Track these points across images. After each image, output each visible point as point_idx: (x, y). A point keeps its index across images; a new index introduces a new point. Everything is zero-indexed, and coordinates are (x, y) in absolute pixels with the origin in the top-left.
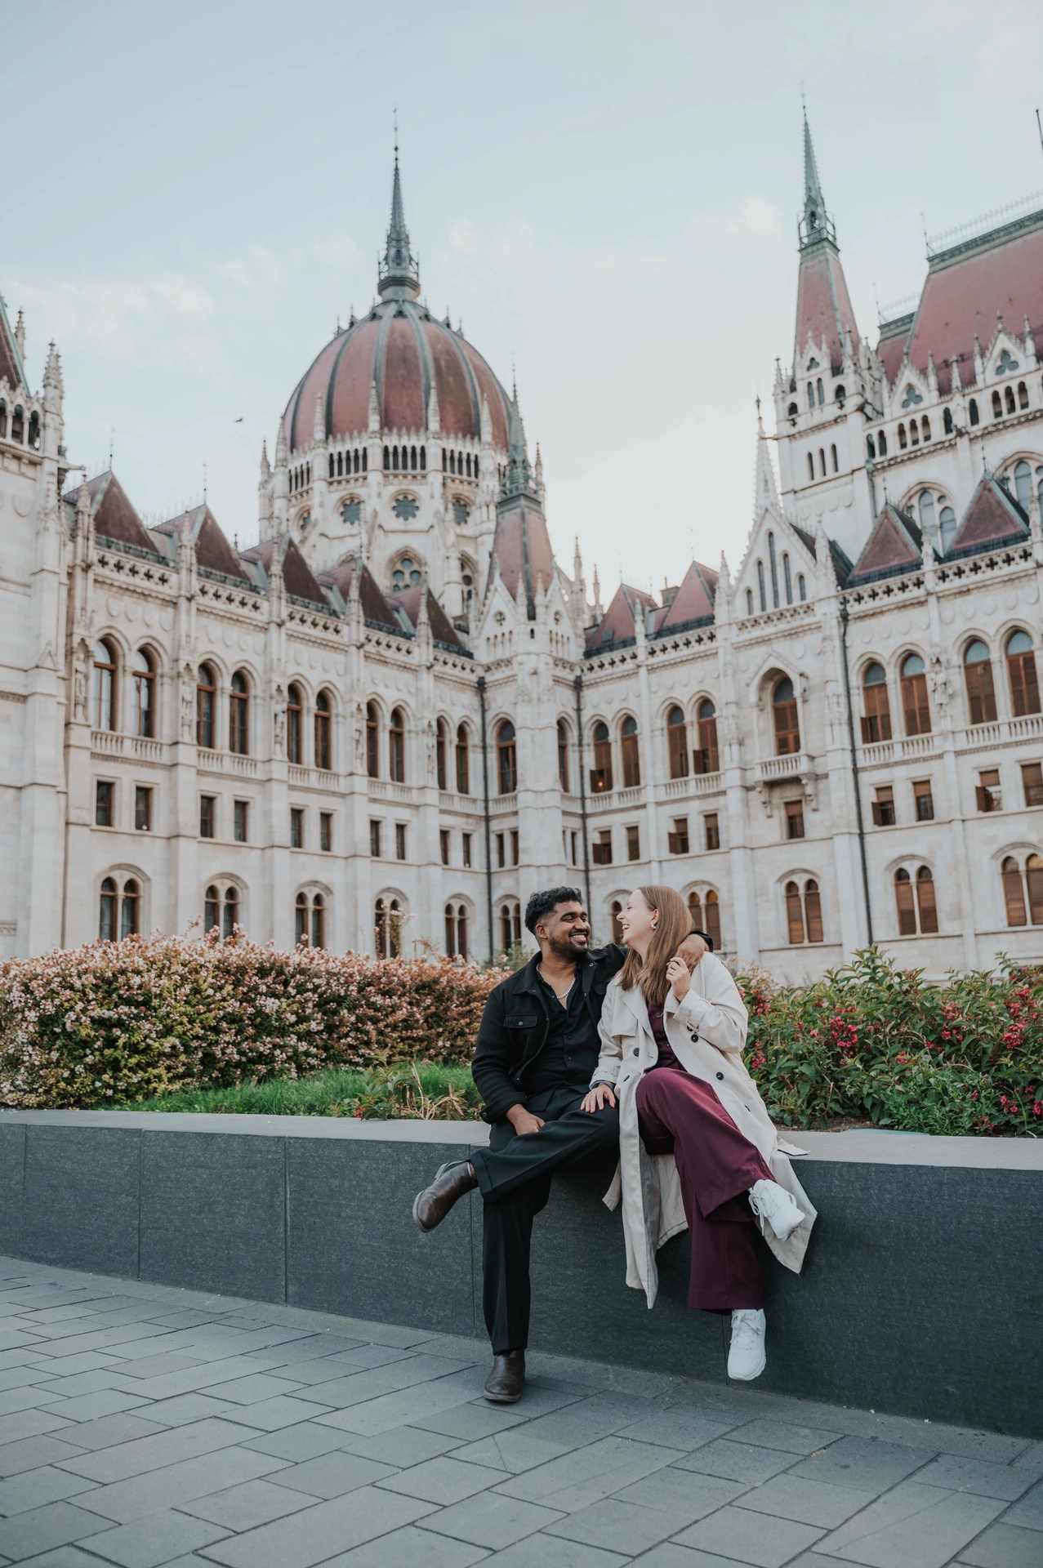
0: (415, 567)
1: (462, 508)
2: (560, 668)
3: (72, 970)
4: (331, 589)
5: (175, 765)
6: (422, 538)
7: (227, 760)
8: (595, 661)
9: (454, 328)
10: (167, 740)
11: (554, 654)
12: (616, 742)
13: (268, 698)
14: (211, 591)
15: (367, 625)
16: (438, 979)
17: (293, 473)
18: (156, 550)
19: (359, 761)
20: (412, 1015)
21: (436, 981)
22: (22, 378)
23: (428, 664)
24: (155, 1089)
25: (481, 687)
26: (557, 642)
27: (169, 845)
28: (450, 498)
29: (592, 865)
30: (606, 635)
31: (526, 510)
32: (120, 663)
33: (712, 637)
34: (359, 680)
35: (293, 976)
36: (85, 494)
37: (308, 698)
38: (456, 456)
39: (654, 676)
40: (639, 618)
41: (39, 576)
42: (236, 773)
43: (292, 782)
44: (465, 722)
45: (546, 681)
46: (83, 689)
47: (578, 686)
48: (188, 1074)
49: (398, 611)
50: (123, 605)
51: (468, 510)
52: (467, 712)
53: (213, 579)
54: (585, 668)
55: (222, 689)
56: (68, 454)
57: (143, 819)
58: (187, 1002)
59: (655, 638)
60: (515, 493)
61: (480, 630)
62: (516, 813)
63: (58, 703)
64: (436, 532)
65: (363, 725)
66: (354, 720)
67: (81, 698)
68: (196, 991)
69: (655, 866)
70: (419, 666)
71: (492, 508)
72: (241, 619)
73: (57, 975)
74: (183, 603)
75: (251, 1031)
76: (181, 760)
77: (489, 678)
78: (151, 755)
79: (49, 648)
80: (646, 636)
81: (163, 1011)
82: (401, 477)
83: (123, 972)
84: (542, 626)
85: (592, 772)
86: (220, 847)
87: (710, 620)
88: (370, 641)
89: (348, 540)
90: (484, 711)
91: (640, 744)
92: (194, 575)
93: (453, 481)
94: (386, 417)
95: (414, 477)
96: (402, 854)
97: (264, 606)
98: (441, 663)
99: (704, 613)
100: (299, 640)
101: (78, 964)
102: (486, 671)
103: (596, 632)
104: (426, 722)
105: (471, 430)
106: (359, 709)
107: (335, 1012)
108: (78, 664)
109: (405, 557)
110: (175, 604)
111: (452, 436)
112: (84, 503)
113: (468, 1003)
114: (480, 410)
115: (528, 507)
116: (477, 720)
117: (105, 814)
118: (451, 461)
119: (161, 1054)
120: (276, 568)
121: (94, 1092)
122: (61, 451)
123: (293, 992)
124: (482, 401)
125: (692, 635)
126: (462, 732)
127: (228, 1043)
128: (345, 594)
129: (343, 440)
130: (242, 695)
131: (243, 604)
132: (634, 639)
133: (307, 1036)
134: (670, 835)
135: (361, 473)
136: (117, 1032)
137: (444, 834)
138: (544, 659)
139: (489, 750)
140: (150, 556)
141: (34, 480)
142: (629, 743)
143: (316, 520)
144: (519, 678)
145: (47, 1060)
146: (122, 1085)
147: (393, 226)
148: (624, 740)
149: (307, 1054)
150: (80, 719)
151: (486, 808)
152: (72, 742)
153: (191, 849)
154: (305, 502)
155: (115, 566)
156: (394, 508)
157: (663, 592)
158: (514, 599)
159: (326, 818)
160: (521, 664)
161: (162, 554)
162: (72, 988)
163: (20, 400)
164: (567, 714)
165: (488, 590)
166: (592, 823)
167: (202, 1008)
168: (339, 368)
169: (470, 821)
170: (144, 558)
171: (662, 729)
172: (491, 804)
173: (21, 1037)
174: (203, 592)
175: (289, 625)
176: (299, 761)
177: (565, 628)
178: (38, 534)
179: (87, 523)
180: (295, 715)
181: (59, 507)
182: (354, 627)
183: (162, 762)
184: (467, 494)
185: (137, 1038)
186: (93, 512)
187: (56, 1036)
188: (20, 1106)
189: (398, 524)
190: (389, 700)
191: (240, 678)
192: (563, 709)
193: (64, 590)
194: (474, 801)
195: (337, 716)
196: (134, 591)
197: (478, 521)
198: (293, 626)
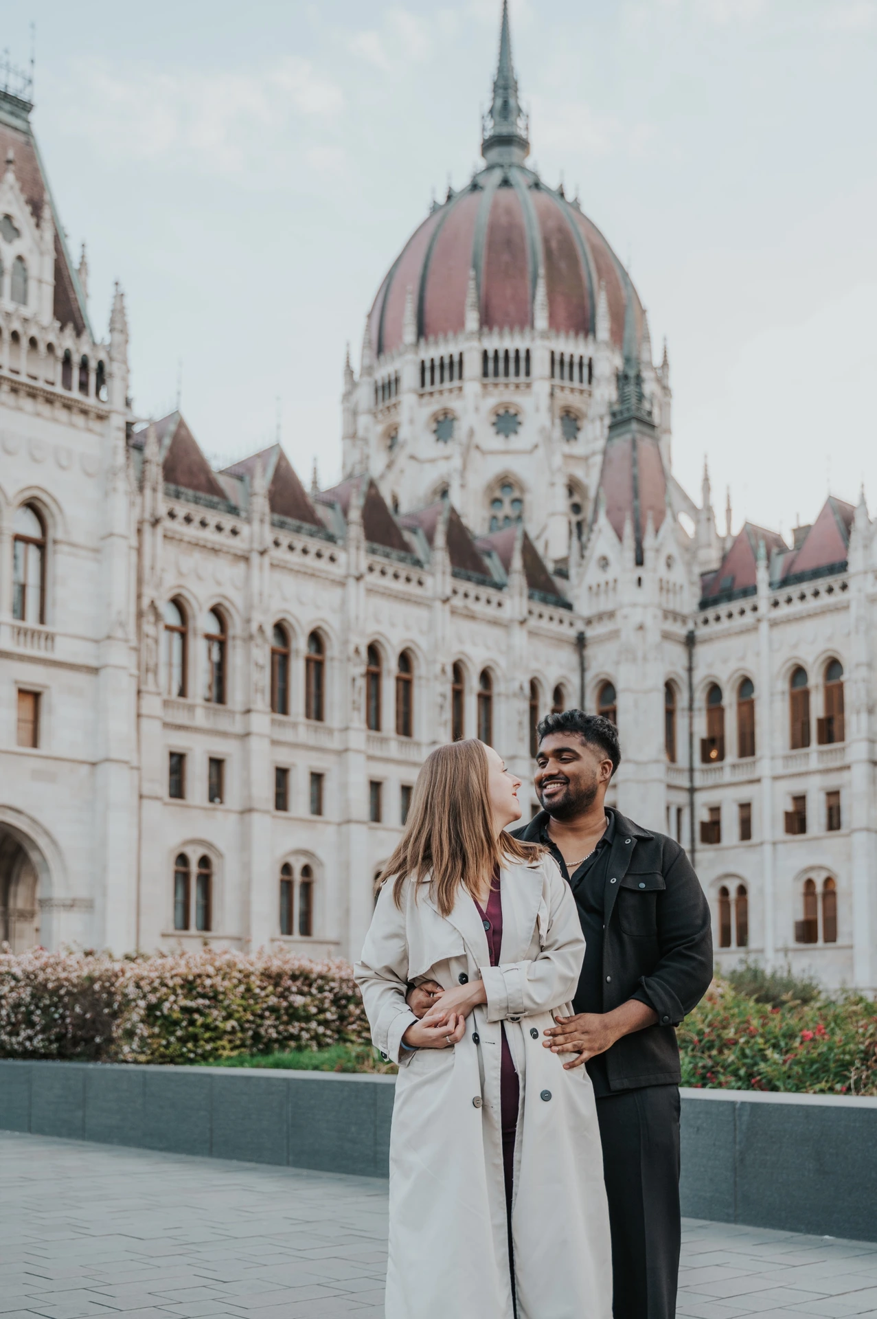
0: (516, 494)
1: (571, 422)
2: (670, 621)
3: (167, 974)
4: (414, 531)
5: (248, 734)
6: (525, 460)
7: (301, 728)
8: (710, 613)
9: (570, 197)
10: (239, 708)
11: (665, 606)
12: (731, 706)
13: (345, 661)
14: (285, 543)
15: (455, 575)
17: (380, 383)
18: (227, 500)
19: (441, 726)
22: (86, 323)
23: (521, 618)
24: (221, 1056)
25: (581, 642)
26: (668, 591)
27: (242, 820)
28: (558, 411)
29: (698, 845)
30: (725, 583)
31: (638, 436)
32: (191, 624)
33: (844, 587)
34: (444, 638)
35: (316, 980)
36: (152, 439)
37: (388, 660)
38: (567, 359)
39: (777, 632)
40: (762, 564)
41: (108, 541)
42: (312, 742)
43: (370, 752)
44: (562, 683)
45: (653, 636)
46: (154, 654)
47: (690, 641)
48: (243, 1045)
49: (489, 555)
50: (194, 561)
51: (578, 424)
52: (564, 672)
53: (287, 529)
54: (700, 619)
55: (297, 651)
57: (216, 792)
58: (243, 997)
59: (780, 588)
60: (627, 414)
61: (581, 576)
63: (130, 674)
64: (540, 452)
65: (448, 689)
66: (438, 683)
67: (152, 665)
68: (248, 990)
69: (768, 848)
70: (511, 621)
71: (605, 426)
72: (317, 573)
73: (158, 977)
75: (285, 1018)
76: (253, 730)
77: (590, 633)
78: (224, 724)
79: (120, 617)
80: (771, 585)
81: (226, 1003)
82: (502, 387)
83: (199, 976)
84: (651, 573)
85: (703, 741)
86: (294, 821)
87: (842, 567)
88: (456, 593)
89: (440, 463)
90: (583, 670)
91: (757, 709)
92: (267, 527)
93: (563, 389)
94: (486, 315)
95: (517, 386)
97: (342, 557)
98: (536, 616)
99: (836, 559)
100: (378, 595)
101: (171, 971)
102: (587, 625)
103: (713, 579)
104: (516, 685)
105: (585, 327)
106: (443, 670)
107: (346, 1007)
108: (148, 628)
109: (506, 483)
110: (247, 558)
111: (562, 336)
112: (152, 451)
114: (597, 301)
115: (641, 432)
116: (575, 680)
117: (178, 788)
118: (559, 365)
119: (225, 1032)
120: (355, 515)
121: (182, 1055)
122: (128, 403)
123: (314, 991)
124: (600, 290)
125: (821, 584)
126: (558, 694)
127: (270, 1026)
128: (430, 539)
129: (436, 345)
130: (319, 657)
131: (319, 555)
132: (755, 588)
133: (325, 1023)
134: (786, 812)
135: (456, 383)
136: (196, 1016)
138: (652, 611)
140: (221, 507)
141: (103, 435)
142: (745, 708)
143: (404, 440)
144: (623, 634)
145: (152, 1032)
146: (199, 1051)
147: (501, 70)
148: (739, 705)
149: (324, 1035)
150: (151, 687)
152: (144, 711)
153: (263, 824)
154: (393, 418)
155: (184, 518)
156: (493, 424)
157: (795, 531)
158: (621, 542)
159: (404, 789)
160: (626, 617)
161: (233, 502)
162: (167, 986)
164: (676, 674)
165: (591, 530)
166: (700, 798)
167: (251, 1002)
168: (434, 255)
170: (215, 508)
171: (783, 693)
173: (135, 1017)
174: (277, 544)
175: (368, 578)
176: (378, 728)
177: (679, 575)
178: (106, 495)
179: (155, 472)
180: (374, 677)
182: (439, 578)
183: (235, 731)
184: (578, 405)
185: (209, 1020)
186: (161, 460)
187: (157, 1018)
188: (136, 1062)
189: (498, 443)
190: (478, 659)
191: (316, 639)
192: (671, 669)
193: (134, 553)
195: (420, 678)
196: (204, 547)
197: (589, 437)
198: (373, 579)
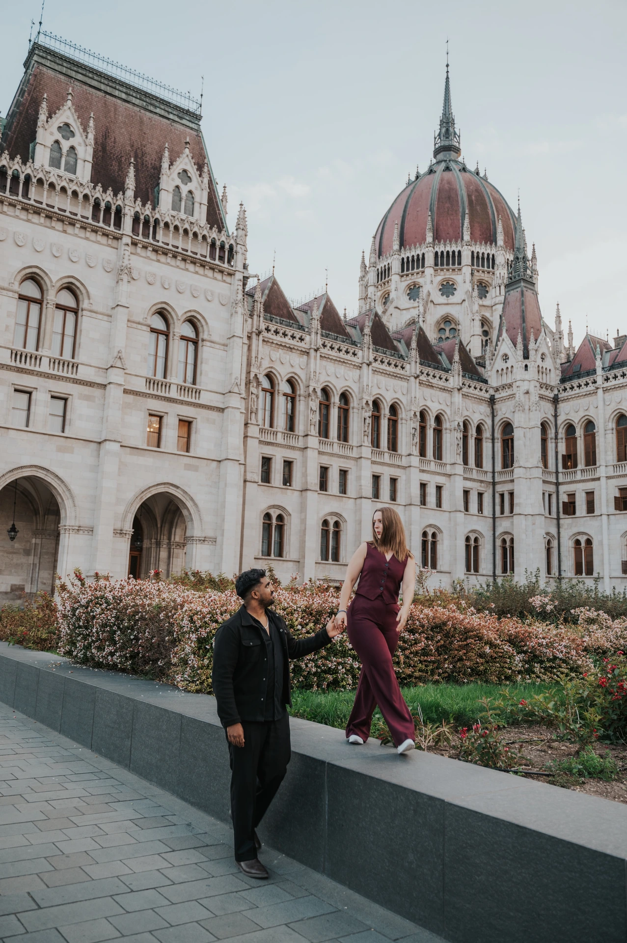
0: (453, 326)
1: (483, 289)
2: (544, 389)
3: (217, 610)
4: (399, 342)
5: (306, 448)
6: (458, 307)
7: (335, 445)
8: (568, 385)
9: (482, 175)
10: (301, 433)
11: (540, 380)
12: (580, 437)
13: (360, 409)
14: (329, 345)
15: (421, 364)
16: (446, 622)
17: (380, 270)
18: (298, 322)
19: (414, 447)
20: (428, 646)
21: (445, 624)
22: (225, 225)
23: (459, 388)
25: (492, 401)
26: (542, 373)
27: (302, 495)
28: (476, 281)
29: (562, 515)
30: (576, 368)
31: (524, 289)
32: (277, 388)
34: (415, 397)
36: (258, 290)
37: (384, 408)
38: (481, 255)
39: (607, 394)
40: (598, 357)
41: (232, 340)
42: (341, 453)
43: (373, 459)
44: (481, 423)
45: (534, 398)
46: (255, 403)
47: (556, 401)
49: (441, 355)
50: (278, 354)
51: (487, 289)
52: (483, 418)
53: (330, 338)
54: (561, 390)
55: (334, 403)
56: (249, 268)
57: (287, 480)
59: (609, 370)
60: (517, 278)
61: (491, 365)
62: (512, 481)
63: (241, 413)
64: (466, 304)
65: (417, 425)
66: (412, 422)
67: (254, 409)
69: (604, 518)
70: (453, 389)
71: (503, 287)
72: (346, 361)
73: (209, 613)
74: (312, 352)
75: (324, 653)
76: (309, 446)
77: (497, 396)
78: (292, 443)
79: (237, 381)
80: (603, 368)
82: (445, 271)
84: (533, 363)
85: (563, 456)
86: (330, 497)
88: (423, 373)
89: (412, 310)
90: (493, 416)
91: (597, 438)
92: (319, 335)
93: (478, 271)
94: (437, 234)
95: (453, 270)
96: (439, 504)
97: (360, 353)
98: (467, 386)
100: (380, 374)
101: (222, 607)
102: (495, 391)
103: (569, 366)
104: (456, 423)
105: (491, 239)
106: (415, 414)
108: (253, 389)
109: (447, 320)
110: (308, 353)
111: (478, 243)
112: (258, 296)
113: (466, 639)
114: (497, 226)
115: (526, 287)
116: (489, 422)
117: (266, 477)
118: (476, 258)
120: (367, 330)
122: (245, 267)
124: (498, 220)
126: (479, 429)
127: (310, 660)
128: (408, 345)
129: (410, 249)
130: (346, 407)
131: (347, 352)
132: (595, 371)
134: (615, 497)
135: (420, 269)
137: (466, 493)
138: (533, 383)
139: (496, 441)
140: (294, 325)
141: (231, 284)
142: (590, 438)
143: (393, 299)
144: (517, 395)
145: (202, 664)
147: (444, 114)
148: (585, 436)
150: (253, 421)
151: (493, 477)
152: (249, 434)
153: (313, 498)
154: (387, 288)
155: (274, 331)
156: (440, 290)
157: (616, 339)
158: (515, 346)
159: (394, 481)
160: (518, 387)
161: (301, 324)
162: (217, 622)
163: (223, 238)
164: (548, 418)
165: (498, 340)
166: (562, 489)
168: (409, 205)
169: (483, 485)
170: (291, 326)
171: (612, 429)
172: (496, 474)
174: (324, 346)
175: (374, 364)
176: (378, 446)
177: (548, 364)
178: (232, 315)
179: (259, 307)
180: (376, 419)
181: (244, 299)
182: (413, 366)
183: (299, 446)
184: (486, 279)
186: (263, 301)
187: (207, 650)
188: (186, 690)
189: (443, 299)
190: (434, 409)
191: (344, 397)
192: (545, 416)
193: (246, 347)
194: (486, 472)
195: (402, 419)
196: (285, 346)
197: (494, 295)
198: (376, 365)
